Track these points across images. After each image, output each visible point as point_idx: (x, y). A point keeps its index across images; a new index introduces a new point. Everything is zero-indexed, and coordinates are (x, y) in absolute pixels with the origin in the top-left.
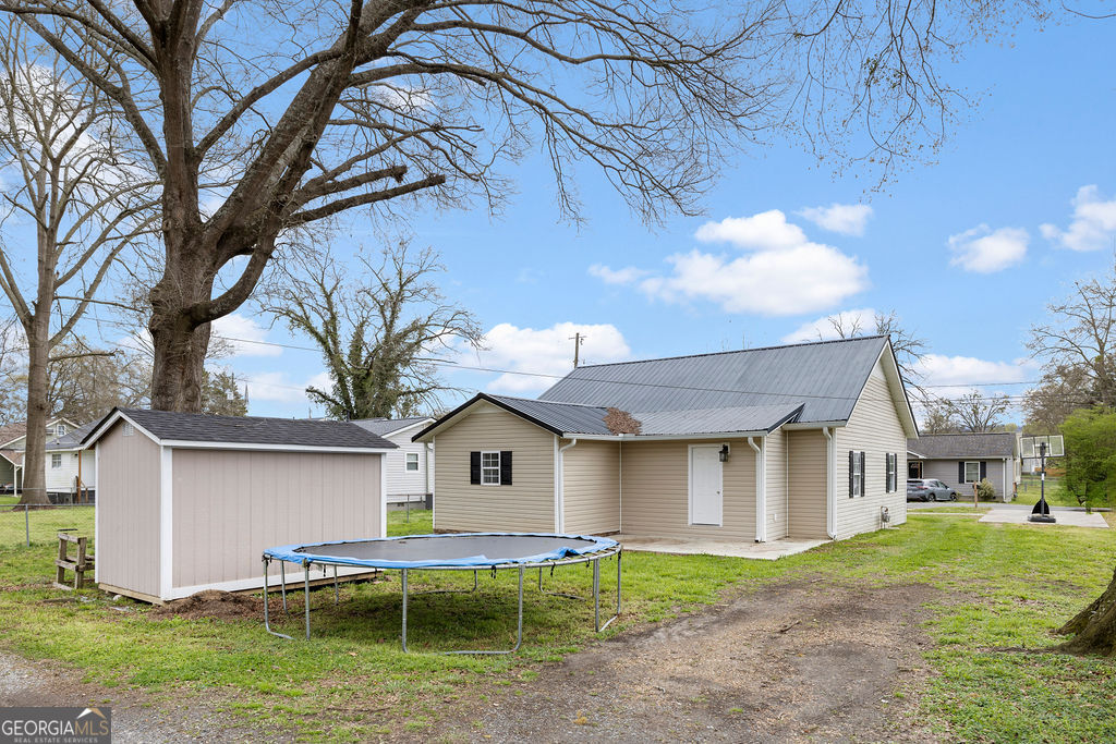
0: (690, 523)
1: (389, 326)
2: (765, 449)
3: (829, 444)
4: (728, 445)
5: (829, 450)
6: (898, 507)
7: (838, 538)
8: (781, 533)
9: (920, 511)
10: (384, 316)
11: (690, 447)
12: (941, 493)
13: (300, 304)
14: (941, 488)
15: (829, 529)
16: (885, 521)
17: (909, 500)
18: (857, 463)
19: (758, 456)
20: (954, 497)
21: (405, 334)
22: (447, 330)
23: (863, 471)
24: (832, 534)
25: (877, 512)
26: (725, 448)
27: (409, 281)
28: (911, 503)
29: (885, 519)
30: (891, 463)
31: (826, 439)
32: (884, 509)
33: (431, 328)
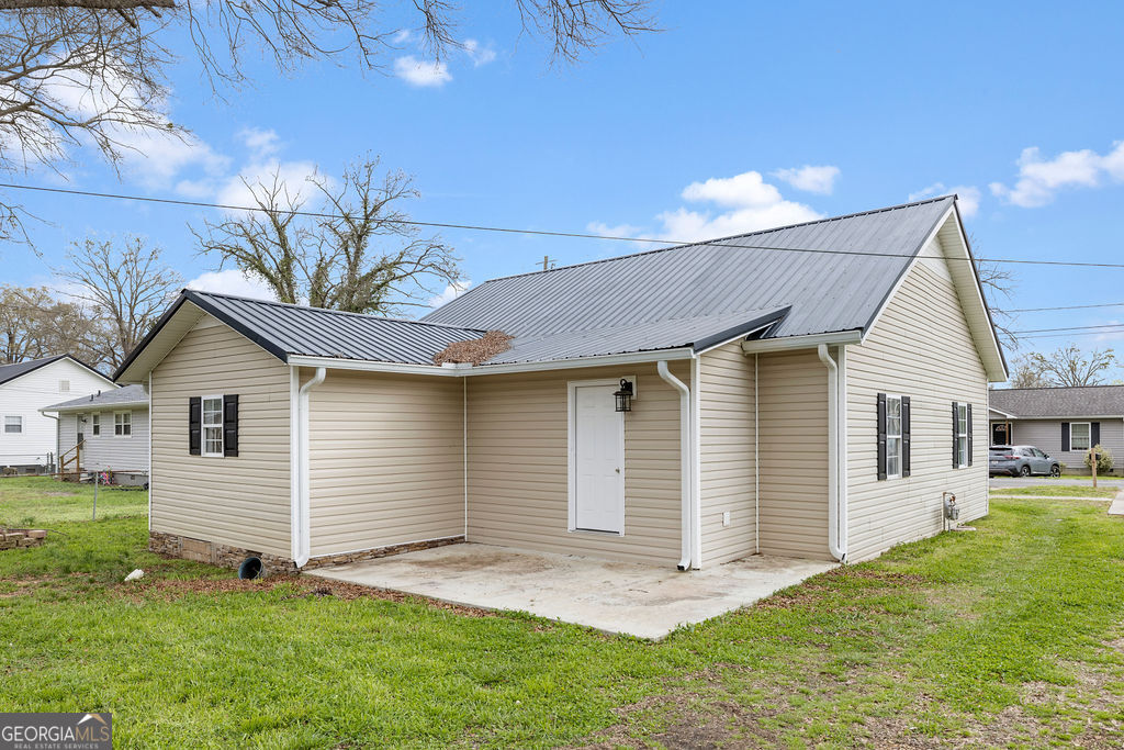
0: (571, 526)
1: (353, 266)
2: (698, 386)
3: (833, 376)
4: (631, 379)
5: (833, 388)
6: (975, 490)
7: (852, 560)
8: (741, 548)
9: (1010, 492)
10: (347, 254)
11: (571, 385)
12: (1038, 465)
13: (252, 241)
14: (1038, 458)
15: (833, 544)
16: (950, 517)
17: (992, 475)
18: (893, 416)
19: (685, 401)
20: (1056, 470)
21: (372, 275)
22: (419, 268)
23: (906, 431)
24: (838, 552)
25: (935, 502)
26: (627, 387)
27: (376, 209)
28: (996, 479)
29: (949, 514)
30: (960, 418)
31: (826, 368)
32: (948, 497)
33: (404, 267)
